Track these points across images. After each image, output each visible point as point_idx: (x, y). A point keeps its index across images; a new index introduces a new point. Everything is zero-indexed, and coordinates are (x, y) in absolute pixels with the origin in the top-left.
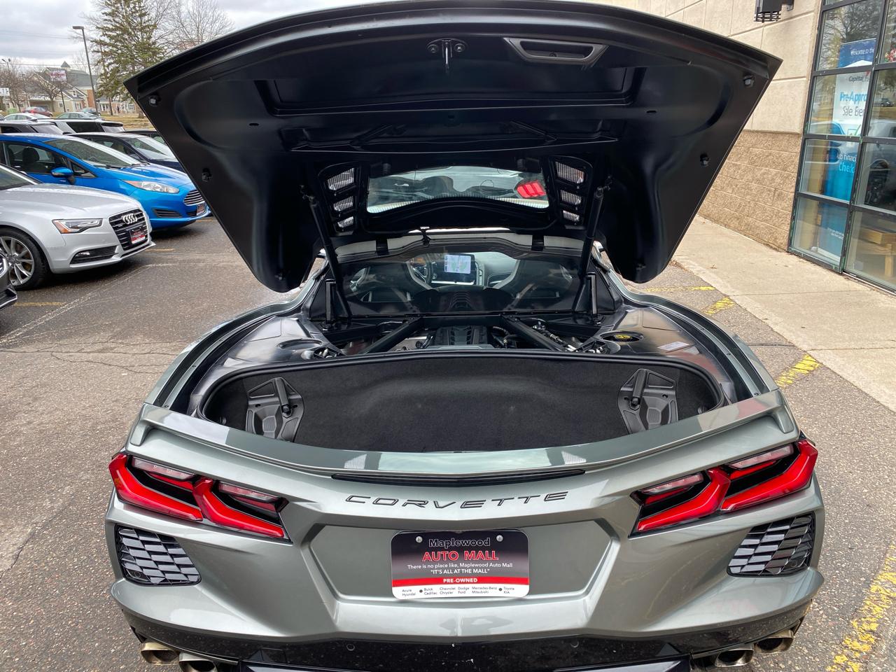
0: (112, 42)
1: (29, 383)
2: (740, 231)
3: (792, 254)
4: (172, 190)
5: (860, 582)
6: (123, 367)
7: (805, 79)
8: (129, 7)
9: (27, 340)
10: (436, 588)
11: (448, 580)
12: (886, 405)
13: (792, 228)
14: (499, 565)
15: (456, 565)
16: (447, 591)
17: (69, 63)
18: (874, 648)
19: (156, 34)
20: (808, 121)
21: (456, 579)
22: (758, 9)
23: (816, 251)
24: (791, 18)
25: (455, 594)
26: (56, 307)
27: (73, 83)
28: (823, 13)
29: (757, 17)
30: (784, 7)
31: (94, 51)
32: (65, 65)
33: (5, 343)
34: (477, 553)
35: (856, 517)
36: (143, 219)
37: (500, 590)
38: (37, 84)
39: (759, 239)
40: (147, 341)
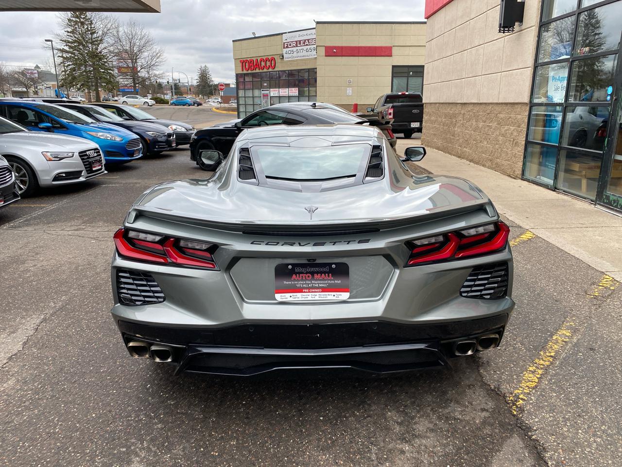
0: (71, 50)
1: (32, 246)
2: (492, 169)
3: (524, 180)
4: (118, 139)
5: (547, 335)
6: (92, 238)
7: (530, 68)
8: (84, 27)
9: (27, 223)
10: (299, 295)
11: (306, 291)
12: (573, 255)
13: (524, 164)
14: (333, 282)
15: (310, 282)
16: (305, 297)
17: (39, 66)
18: (552, 363)
19: (101, 47)
20: (532, 95)
21: (310, 289)
22: (500, 24)
23: (540, 179)
24: (522, 30)
25: (310, 298)
26: (44, 207)
27: (43, 79)
28: (540, 27)
29: (500, 30)
30: (517, 24)
31: (59, 56)
32: (37, 67)
33: (13, 226)
34: (321, 275)
35: (548, 306)
36: (100, 155)
37: (334, 296)
38: (17, 79)
39: (504, 173)
40: (106, 225)
